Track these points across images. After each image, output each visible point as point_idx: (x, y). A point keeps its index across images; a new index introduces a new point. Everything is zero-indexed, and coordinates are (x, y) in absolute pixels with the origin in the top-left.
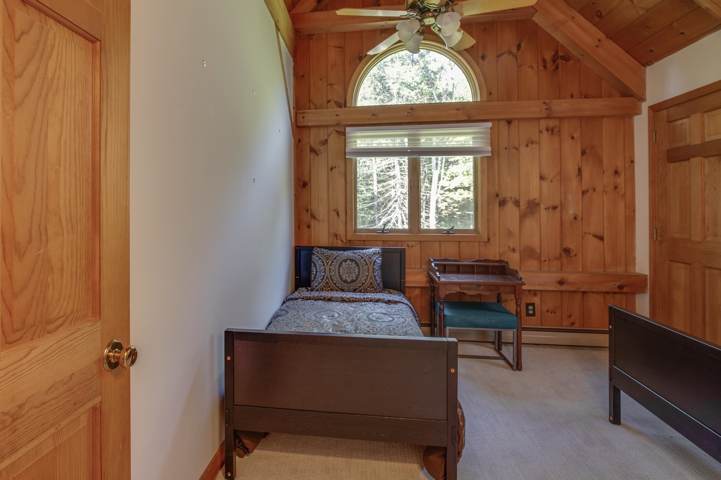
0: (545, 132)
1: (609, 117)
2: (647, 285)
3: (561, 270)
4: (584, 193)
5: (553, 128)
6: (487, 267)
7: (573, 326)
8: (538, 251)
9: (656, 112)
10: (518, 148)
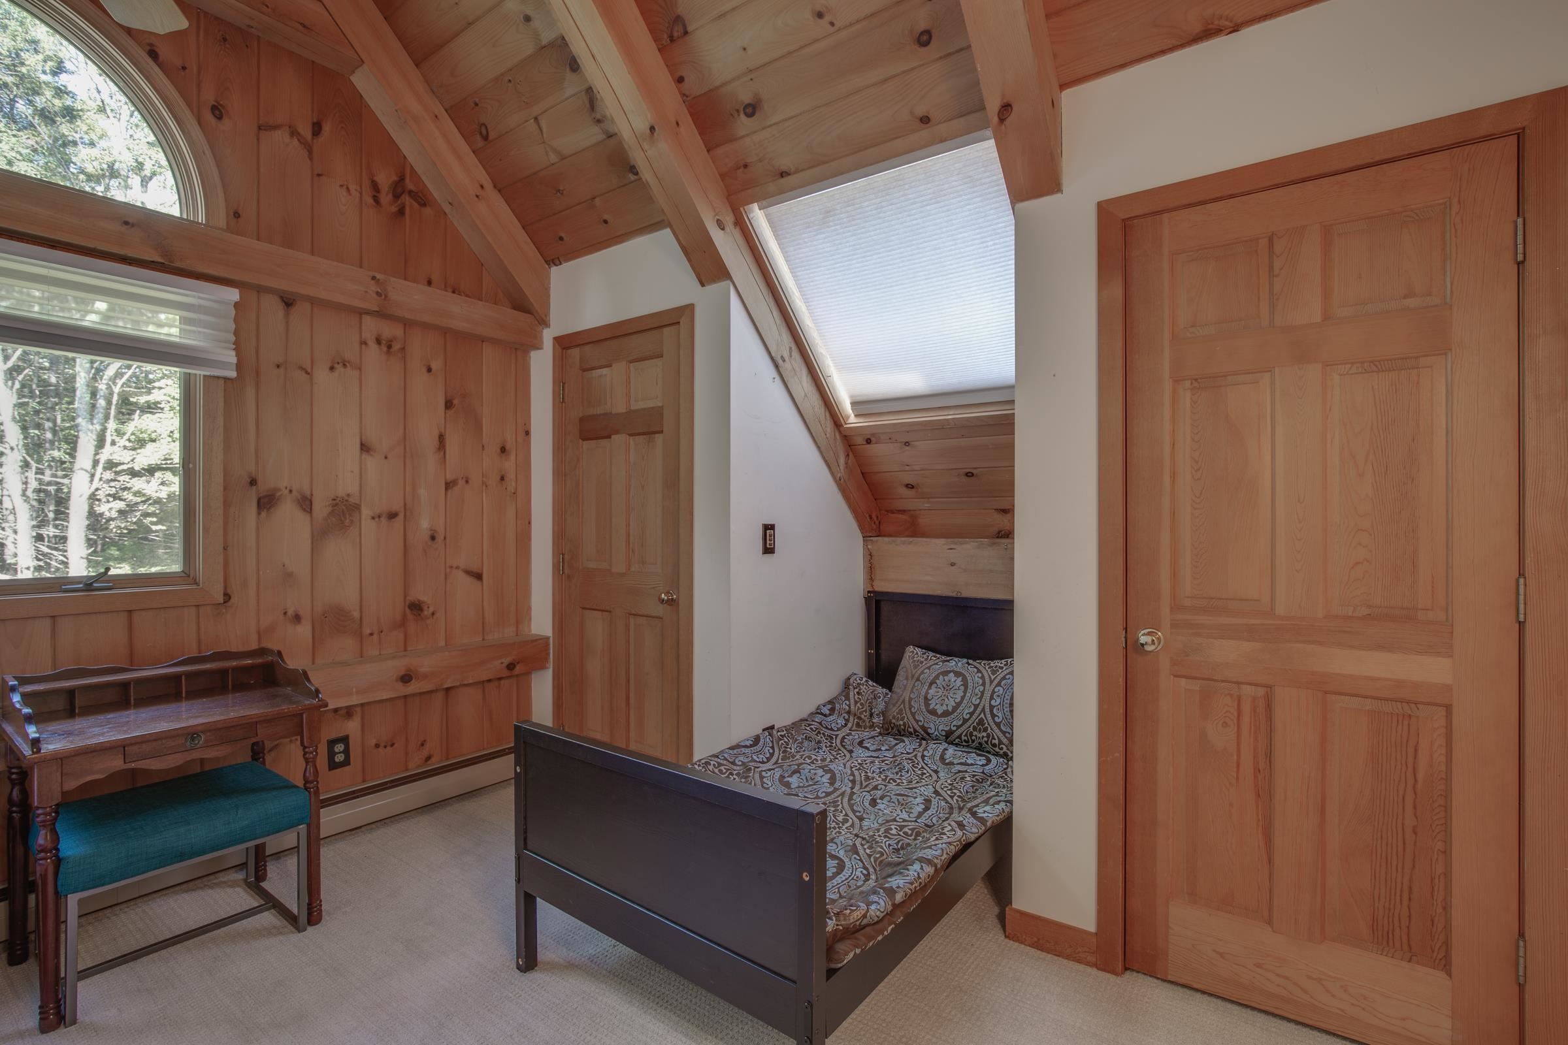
0: (372, 344)
1: (494, 341)
2: (548, 654)
3: (405, 650)
4: (448, 485)
5: (391, 341)
6: (224, 672)
7: (429, 762)
8: (356, 614)
9: (564, 348)
10: (309, 370)
